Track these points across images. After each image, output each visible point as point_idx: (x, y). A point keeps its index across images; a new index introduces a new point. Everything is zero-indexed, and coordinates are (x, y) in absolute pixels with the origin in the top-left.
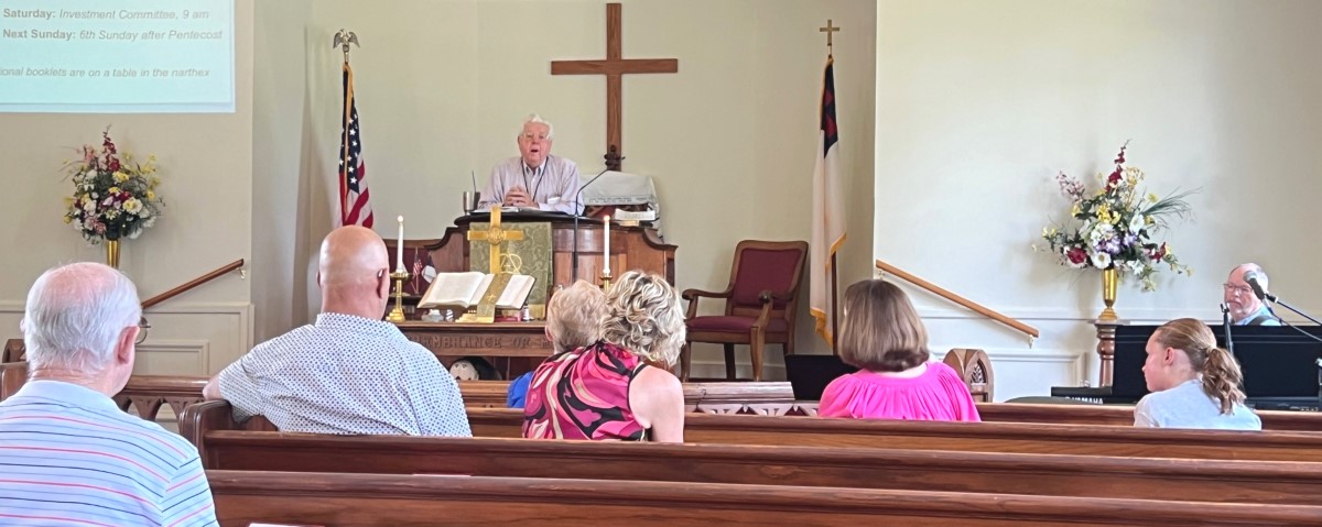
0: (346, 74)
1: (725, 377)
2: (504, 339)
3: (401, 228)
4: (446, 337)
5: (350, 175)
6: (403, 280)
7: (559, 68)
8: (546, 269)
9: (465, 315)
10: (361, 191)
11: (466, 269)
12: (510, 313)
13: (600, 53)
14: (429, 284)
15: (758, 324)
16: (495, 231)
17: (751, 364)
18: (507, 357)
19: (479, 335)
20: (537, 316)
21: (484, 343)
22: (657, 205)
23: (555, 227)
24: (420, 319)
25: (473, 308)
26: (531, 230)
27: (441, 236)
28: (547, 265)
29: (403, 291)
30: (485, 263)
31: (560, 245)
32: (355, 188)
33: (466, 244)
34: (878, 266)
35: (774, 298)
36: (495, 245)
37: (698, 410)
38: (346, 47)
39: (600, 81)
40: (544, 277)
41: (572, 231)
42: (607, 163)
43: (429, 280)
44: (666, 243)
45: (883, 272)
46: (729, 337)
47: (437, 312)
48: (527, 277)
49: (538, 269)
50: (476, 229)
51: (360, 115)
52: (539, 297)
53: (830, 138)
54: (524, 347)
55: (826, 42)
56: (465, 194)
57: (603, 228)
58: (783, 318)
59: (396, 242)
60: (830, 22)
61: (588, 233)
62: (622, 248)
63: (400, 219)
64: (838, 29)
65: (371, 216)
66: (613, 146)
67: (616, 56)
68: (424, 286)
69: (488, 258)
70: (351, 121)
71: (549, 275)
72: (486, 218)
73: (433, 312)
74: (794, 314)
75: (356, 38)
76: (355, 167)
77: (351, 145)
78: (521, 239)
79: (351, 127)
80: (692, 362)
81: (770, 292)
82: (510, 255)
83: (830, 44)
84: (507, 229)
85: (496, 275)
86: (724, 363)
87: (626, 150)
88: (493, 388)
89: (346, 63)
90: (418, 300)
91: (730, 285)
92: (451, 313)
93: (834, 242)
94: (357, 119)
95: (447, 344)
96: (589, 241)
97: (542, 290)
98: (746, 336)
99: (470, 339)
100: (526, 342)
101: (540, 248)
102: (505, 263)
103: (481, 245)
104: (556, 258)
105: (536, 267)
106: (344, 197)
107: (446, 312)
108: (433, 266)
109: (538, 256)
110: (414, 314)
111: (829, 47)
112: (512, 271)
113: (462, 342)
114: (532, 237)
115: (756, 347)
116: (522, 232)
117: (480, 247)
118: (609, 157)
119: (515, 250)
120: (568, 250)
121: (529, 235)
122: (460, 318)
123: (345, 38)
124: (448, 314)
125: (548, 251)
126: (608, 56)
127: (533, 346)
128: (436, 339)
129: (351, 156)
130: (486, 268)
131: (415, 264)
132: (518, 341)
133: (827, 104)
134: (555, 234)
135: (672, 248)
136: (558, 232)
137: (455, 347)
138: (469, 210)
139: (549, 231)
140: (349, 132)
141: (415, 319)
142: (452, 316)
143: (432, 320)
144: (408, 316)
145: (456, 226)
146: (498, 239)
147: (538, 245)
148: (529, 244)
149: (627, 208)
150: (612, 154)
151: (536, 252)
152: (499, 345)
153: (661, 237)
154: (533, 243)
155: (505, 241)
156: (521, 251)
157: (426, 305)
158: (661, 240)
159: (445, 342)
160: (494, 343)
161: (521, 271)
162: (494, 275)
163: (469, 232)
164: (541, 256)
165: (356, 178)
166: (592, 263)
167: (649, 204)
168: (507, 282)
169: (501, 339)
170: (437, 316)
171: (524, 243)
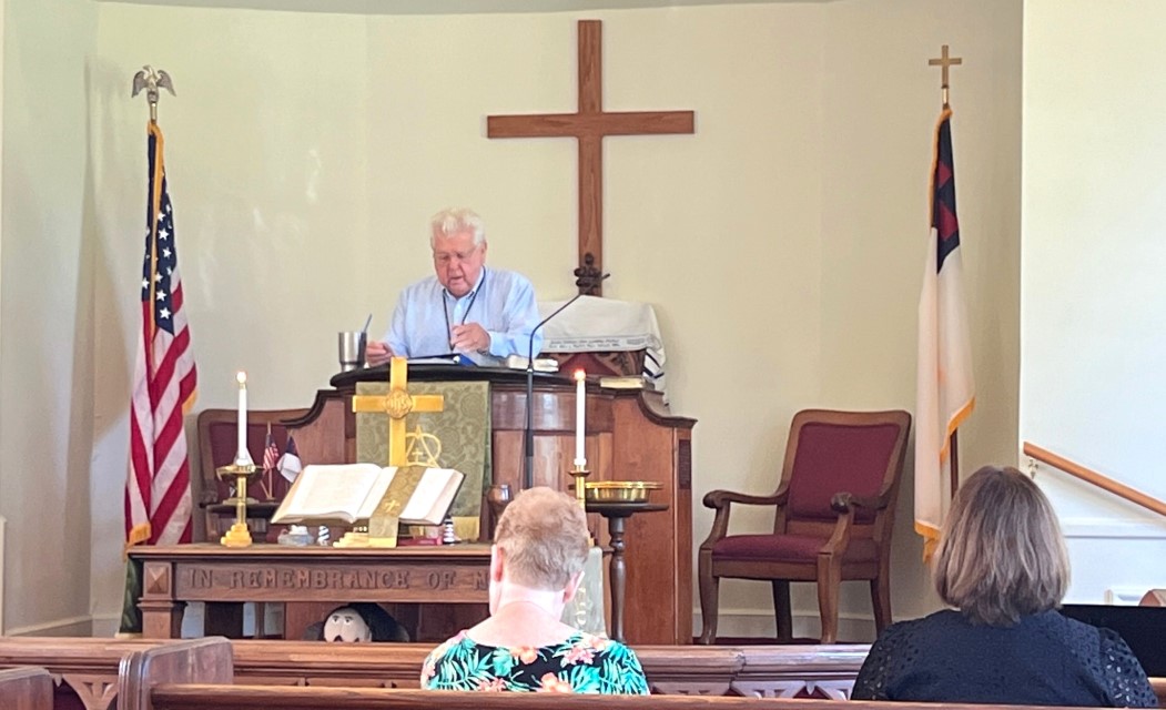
0: (152, 140)
1: (775, 636)
2: (412, 574)
3: (243, 394)
4: (319, 570)
5: (159, 305)
6: (248, 476)
7: (499, 127)
8: (482, 459)
9: (348, 535)
10: (177, 332)
11: (349, 459)
12: (423, 531)
13: (567, 104)
14: (289, 485)
15: (830, 548)
16: (398, 394)
17: (818, 614)
18: (417, 604)
19: (372, 568)
20: (466, 538)
21: (380, 580)
22: (661, 352)
23: (493, 389)
24: (276, 542)
25: (363, 522)
26: (457, 393)
27: (309, 403)
28: (482, 451)
29: (248, 495)
30: (381, 449)
31: (503, 419)
32: (167, 325)
33: (350, 416)
34: (1027, 453)
35: (853, 504)
36: (397, 419)
37: (732, 692)
38: (153, 97)
39: (566, 148)
40: (477, 472)
41: (525, 396)
42: (578, 283)
43: (291, 480)
44: (676, 413)
45: (1035, 462)
46: (782, 570)
47: (302, 530)
48: (451, 471)
49: (467, 458)
50: (366, 393)
51: (175, 207)
52: (469, 505)
53: (947, 241)
54: (443, 589)
55: (940, 84)
56: (341, 337)
57: (575, 391)
58: (871, 538)
59: (236, 412)
60: (945, 49)
61: (548, 399)
62: (605, 424)
63: (242, 377)
64: (959, 61)
65: (193, 370)
66: (588, 255)
67: (593, 106)
68: (282, 487)
69: (386, 441)
70: (161, 216)
71: (486, 467)
72: (382, 375)
73: (295, 530)
74: (888, 532)
75: (169, 80)
76: (167, 291)
77: (161, 253)
78: (441, 410)
79: (161, 225)
80: (721, 611)
81: (850, 495)
82: (420, 435)
83: (945, 86)
84: (416, 393)
85: (400, 469)
86: (773, 612)
87: (609, 264)
88: (397, 654)
89: (153, 122)
90: (272, 511)
91: (782, 485)
92: (327, 531)
93: (955, 410)
94: (171, 212)
95: (319, 583)
96: (550, 412)
97: (474, 492)
98: (809, 568)
99: (358, 574)
100: (449, 580)
101: (473, 424)
102: (413, 450)
103: (374, 418)
104: (497, 440)
105: (464, 456)
106: (149, 341)
107: (319, 531)
108: (296, 455)
109: (467, 437)
110: (266, 533)
111: (945, 90)
112: (425, 461)
113: (344, 579)
114: (458, 406)
115: (827, 587)
116: (442, 397)
117: (373, 423)
118: (582, 272)
119: (431, 427)
120: (515, 427)
121: (452, 402)
122: (341, 540)
123: (152, 81)
124: (321, 533)
125: (484, 428)
126: (579, 108)
127: (462, 586)
128: (303, 574)
129: (161, 274)
130: (383, 458)
131: (267, 451)
132: (436, 577)
133: (940, 186)
134: (496, 401)
135: (686, 424)
136: (500, 397)
137: (334, 587)
138: (351, 363)
139: (486, 396)
140: (158, 235)
141: (267, 542)
142: (327, 536)
143: (295, 543)
144: (256, 537)
145: (334, 388)
146: (402, 410)
147: (468, 420)
148: (453, 418)
149: (613, 356)
150: (587, 267)
151: (464, 429)
152: (405, 583)
153: (667, 405)
154: (461, 415)
155: (413, 413)
156: (439, 428)
157: (284, 518)
158: (669, 410)
159: (316, 579)
160: (397, 580)
161: (439, 462)
162: (396, 469)
163: (355, 398)
164: (471, 436)
165: (169, 310)
166: (557, 448)
167: (648, 351)
168: (418, 480)
169: (408, 574)
170: (303, 536)
171: (446, 417)
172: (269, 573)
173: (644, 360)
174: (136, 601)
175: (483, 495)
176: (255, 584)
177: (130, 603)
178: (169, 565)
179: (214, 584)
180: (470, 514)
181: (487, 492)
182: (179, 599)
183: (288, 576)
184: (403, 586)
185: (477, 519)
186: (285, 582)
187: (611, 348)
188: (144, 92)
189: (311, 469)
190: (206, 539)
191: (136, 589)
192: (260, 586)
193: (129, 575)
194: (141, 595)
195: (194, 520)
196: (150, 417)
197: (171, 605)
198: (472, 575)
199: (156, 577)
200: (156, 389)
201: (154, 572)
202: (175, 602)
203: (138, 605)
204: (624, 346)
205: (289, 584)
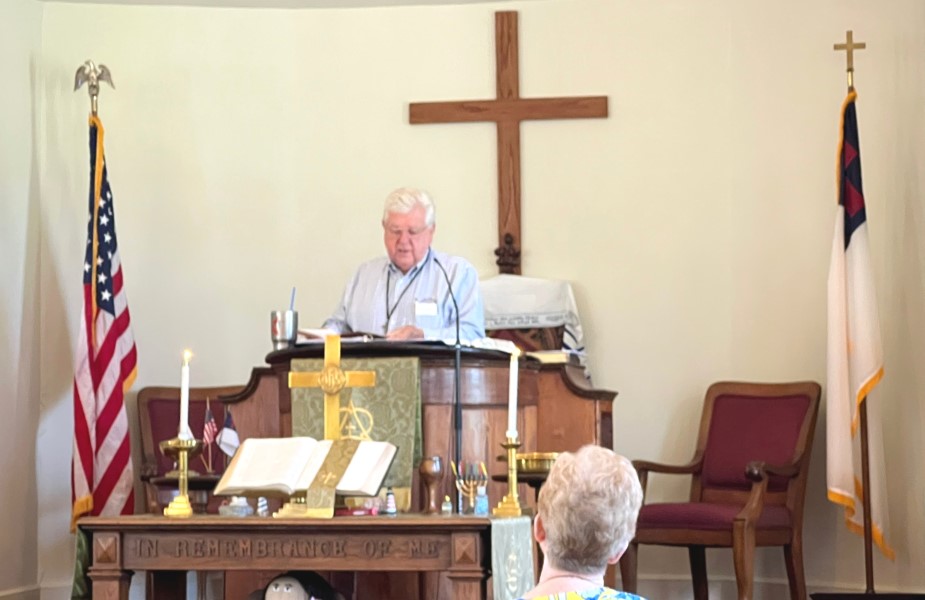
0: (94, 132)
2: (350, 543)
3: (186, 370)
4: (262, 540)
5: (101, 288)
6: (189, 450)
7: (422, 114)
8: (413, 432)
9: (287, 506)
10: (118, 311)
11: (284, 432)
12: (358, 502)
14: (231, 458)
15: (744, 515)
16: (333, 371)
17: (734, 578)
18: (350, 574)
19: (311, 538)
21: (318, 548)
22: (579, 328)
23: (425, 364)
24: (216, 512)
25: (301, 494)
26: (388, 370)
27: (243, 379)
28: (412, 424)
29: (190, 467)
30: (316, 423)
31: (432, 393)
32: (109, 306)
33: (285, 393)
35: (769, 473)
36: (330, 394)
39: (484, 135)
40: (408, 443)
41: (452, 371)
42: (498, 262)
43: (229, 452)
44: (598, 386)
46: (698, 536)
47: (242, 501)
48: (385, 444)
49: (398, 432)
50: (301, 370)
51: (115, 193)
52: (401, 477)
53: (854, 217)
54: (382, 556)
55: (845, 68)
56: (274, 315)
57: (504, 365)
58: (784, 505)
59: (178, 391)
60: (849, 34)
61: (475, 375)
62: (530, 398)
63: (187, 355)
64: (862, 46)
65: (134, 352)
66: (508, 235)
67: (510, 93)
68: (221, 461)
69: (321, 416)
70: (102, 203)
71: (417, 440)
72: (316, 352)
73: (237, 501)
74: (800, 498)
75: (109, 74)
77: (103, 238)
78: (373, 384)
79: (102, 212)
80: (640, 576)
81: (763, 464)
82: (354, 410)
83: (850, 70)
84: (344, 370)
85: (336, 443)
86: (689, 577)
89: (94, 114)
90: (213, 484)
91: (697, 453)
92: (265, 502)
93: (862, 381)
94: (111, 199)
95: (260, 552)
96: (478, 387)
97: (405, 464)
98: (725, 534)
99: (297, 543)
100: (385, 548)
101: (402, 399)
102: (347, 423)
103: (310, 394)
104: (426, 414)
105: (395, 430)
106: (90, 321)
107: (257, 502)
108: (234, 429)
109: (398, 410)
110: (206, 505)
111: (850, 74)
112: (358, 435)
113: (284, 550)
114: (389, 382)
115: (742, 552)
116: (374, 373)
117: (308, 398)
118: (502, 252)
119: (364, 401)
120: (445, 401)
121: (383, 378)
122: (280, 511)
123: (93, 75)
124: (260, 504)
125: (415, 402)
126: (498, 94)
127: (397, 555)
128: (245, 543)
129: (102, 257)
130: (318, 431)
131: (206, 426)
132: (372, 546)
133: (847, 164)
134: (425, 376)
135: (608, 397)
136: (428, 373)
137: (275, 555)
138: (283, 341)
139: (416, 372)
140: (99, 220)
141: (209, 512)
142: (266, 507)
143: (235, 514)
144: (197, 508)
145: (268, 366)
146: (337, 385)
147: (398, 394)
148: (385, 392)
149: (532, 332)
150: (507, 247)
151: (396, 405)
152: (342, 552)
153: (589, 378)
154: (392, 390)
155: (347, 389)
156: (372, 403)
157: (224, 491)
158: (590, 383)
159: (257, 548)
160: (335, 549)
161: (373, 437)
162: (330, 442)
163: (290, 375)
164: (403, 411)
165: (110, 291)
166: (484, 421)
167: (567, 327)
168: (353, 453)
169: (345, 543)
170: (242, 508)
171: (377, 392)
172: (212, 543)
173: (562, 336)
174: (86, 570)
175: (414, 467)
176: (199, 554)
177: (81, 573)
178: (117, 536)
179: (160, 552)
180: (401, 485)
181: (418, 465)
182: (127, 567)
183: (230, 547)
184: (341, 554)
185: (409, 490)
186: (228, 551)
187: (530, 324)
188: (85, 86)
189: (250, 443)
190: (147, 510)
191: (87, 560)
192: (203, 555)
193: (80, 545)
194: (91, 564)
195: (135, 491)
196: (92, 394)
197: (119, 574)
198: (407, 544)
199: (104, 547)
200: (98, 368)
201: (104, 543)
202: (123, 571)
203: (89, 574)
204: (543, 322)
205: (231, 553)
